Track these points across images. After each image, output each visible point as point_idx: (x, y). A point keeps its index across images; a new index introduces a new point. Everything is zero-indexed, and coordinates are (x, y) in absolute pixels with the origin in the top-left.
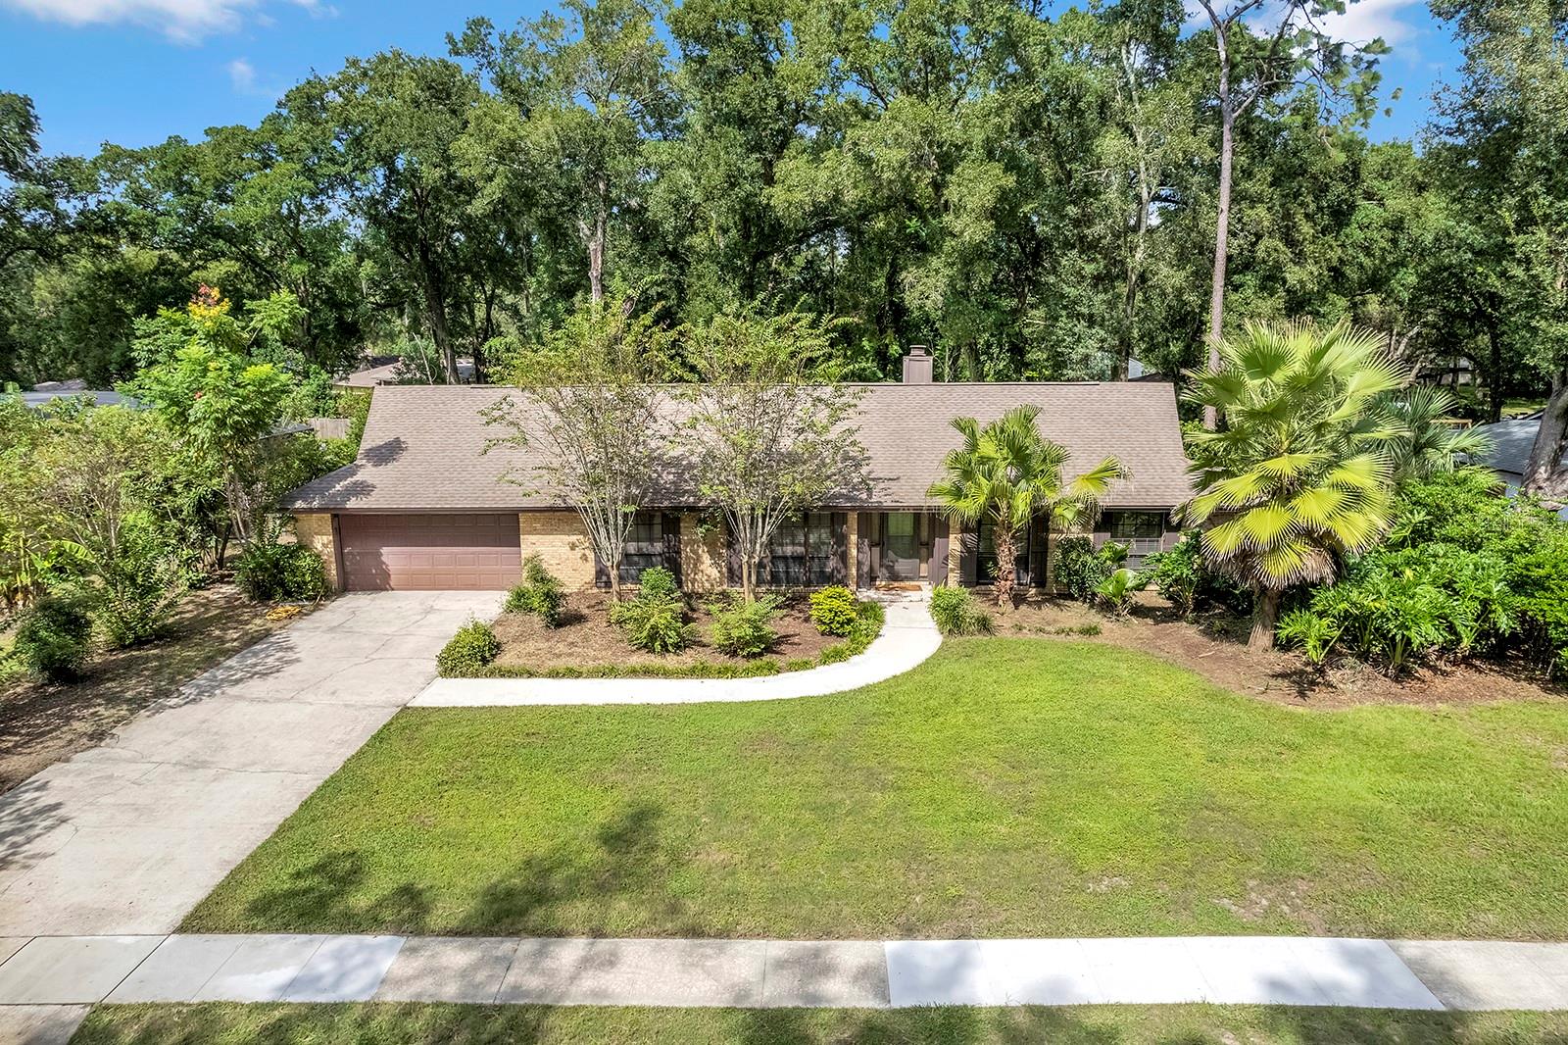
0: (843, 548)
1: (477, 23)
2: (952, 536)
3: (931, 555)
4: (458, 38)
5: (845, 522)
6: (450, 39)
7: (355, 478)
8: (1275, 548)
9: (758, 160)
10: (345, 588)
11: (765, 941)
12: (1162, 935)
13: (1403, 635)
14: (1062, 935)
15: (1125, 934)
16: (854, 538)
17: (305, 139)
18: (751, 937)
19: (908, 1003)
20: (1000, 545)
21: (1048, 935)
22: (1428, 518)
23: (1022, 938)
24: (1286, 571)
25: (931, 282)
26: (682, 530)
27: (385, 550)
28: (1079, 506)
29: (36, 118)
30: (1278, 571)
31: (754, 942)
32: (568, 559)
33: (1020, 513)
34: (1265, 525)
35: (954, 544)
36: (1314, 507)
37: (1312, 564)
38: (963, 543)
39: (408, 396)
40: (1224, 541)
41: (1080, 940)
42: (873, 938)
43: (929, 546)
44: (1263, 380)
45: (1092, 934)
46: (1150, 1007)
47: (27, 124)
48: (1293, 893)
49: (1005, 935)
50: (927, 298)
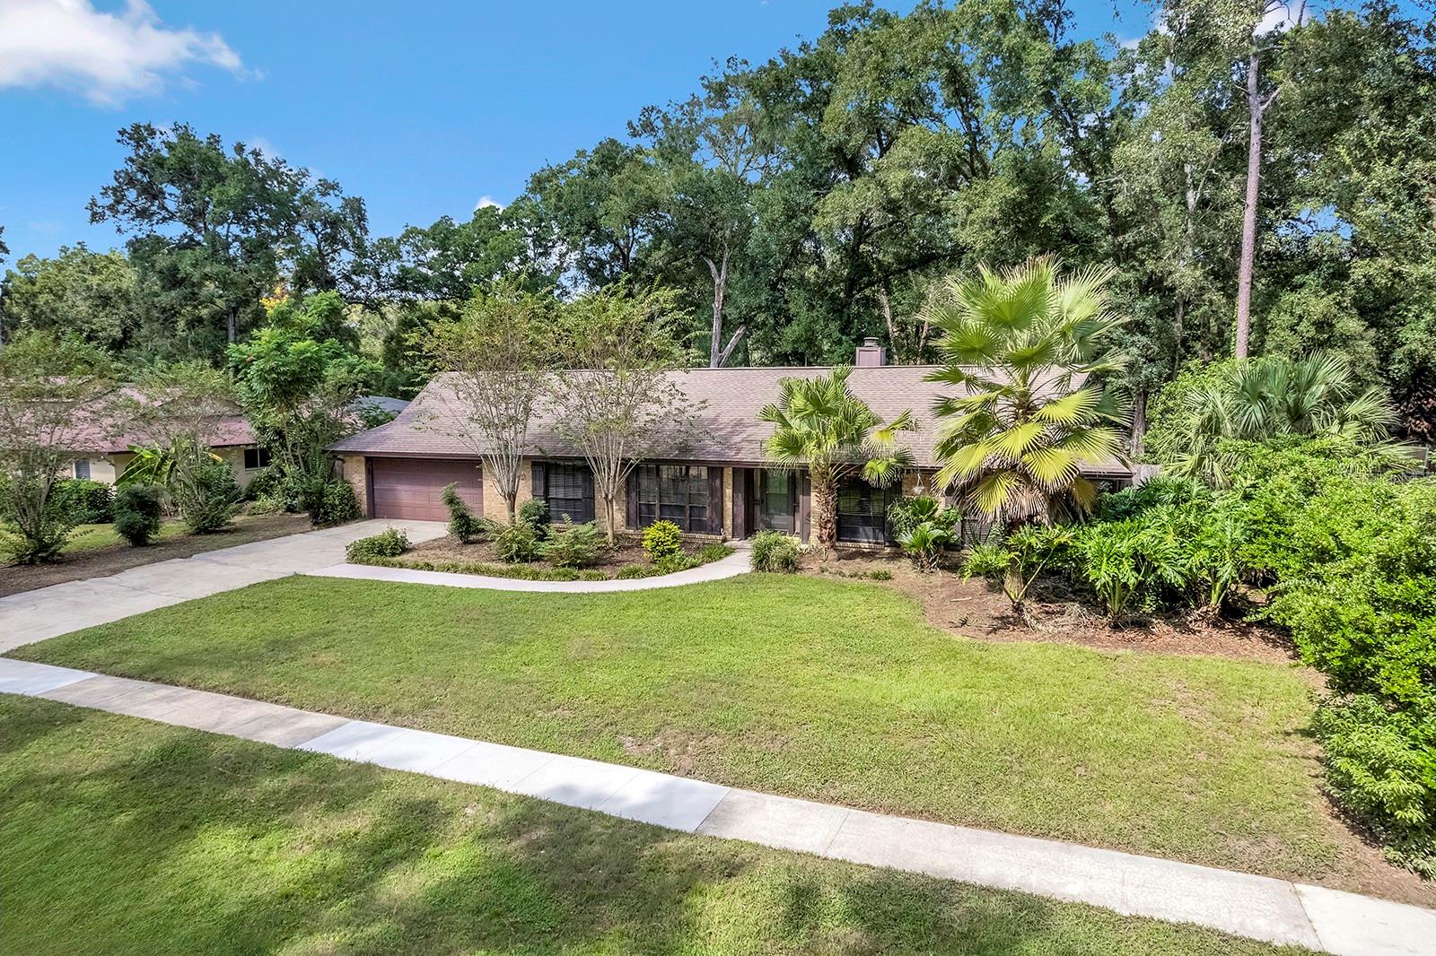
5: (719, 476)
10: (374, 516)
16: (728, 492)
24: (996, 507)
28: (892, 460)
30: (988, 506)
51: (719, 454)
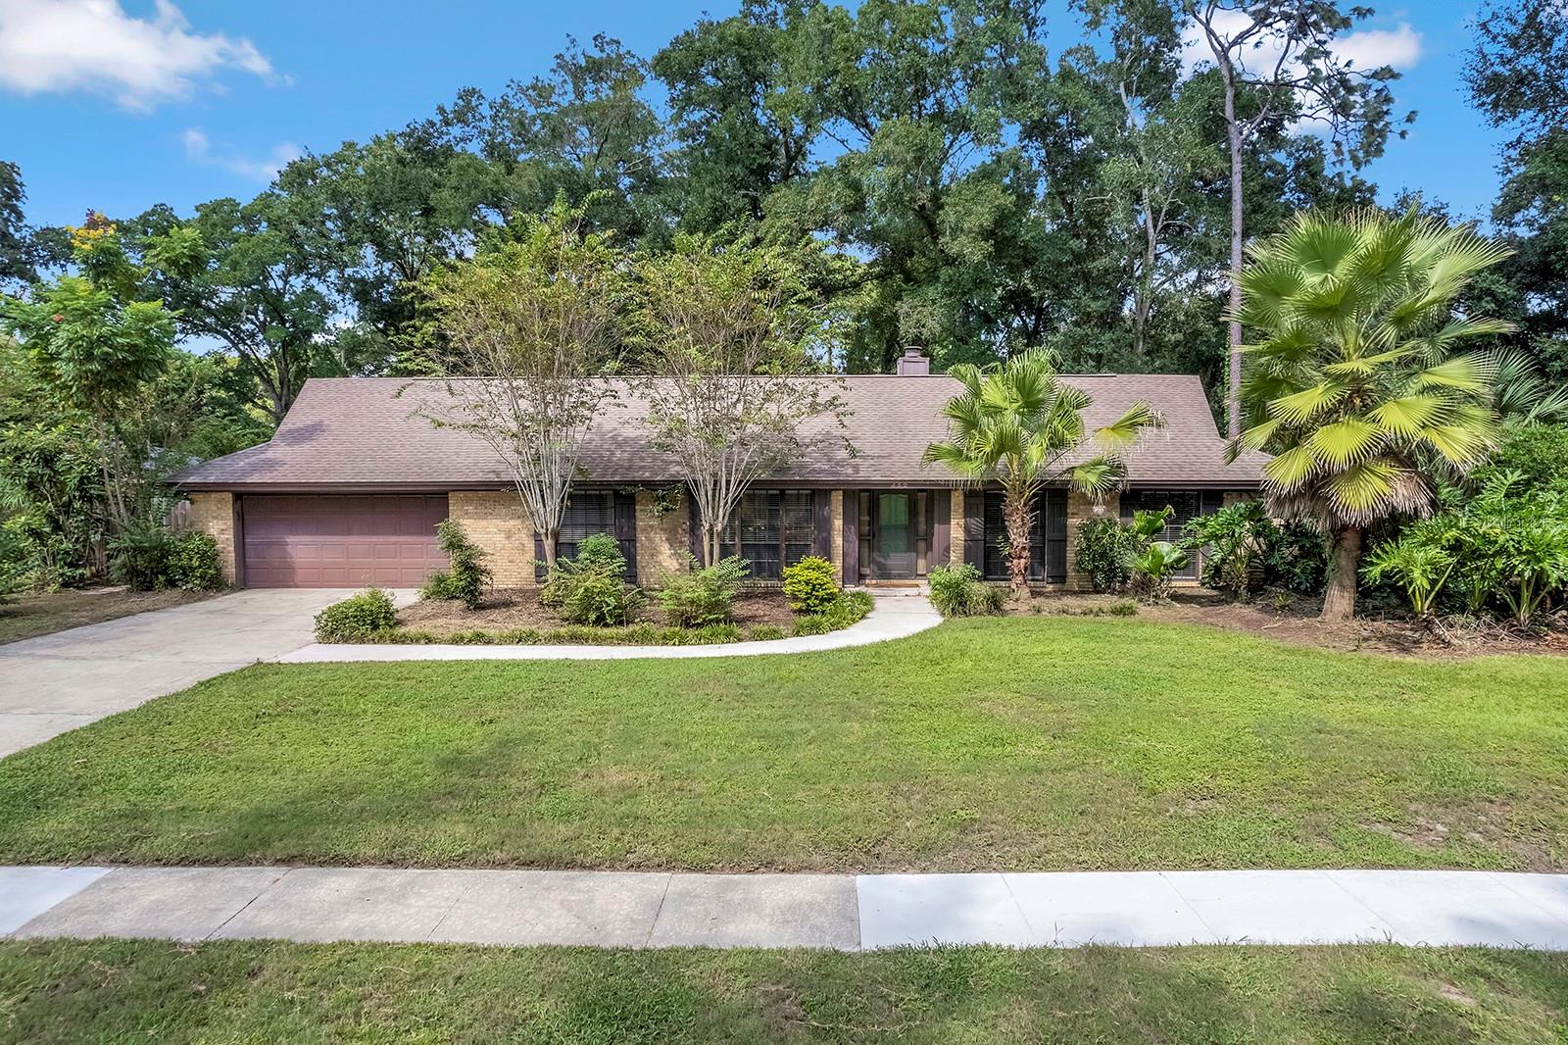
0: (824, 535)
1: (468, 94)
2: (953, 522)
3: (929, 547)
4: (449, 108)
5: (827, 502)
6: (441, 110)
7: (263, 456)
8: (1357, 467)
9: (744, 196)
10: (244, 583)
11: (668, 874)
12: (1291, 867)
13: (1533, 570)
14: (1135, 867)
15: (1232, 865)
16: (838, 523)
17: (293, 211)
18: (649, 869)
19: (889, 942)
20: (1011, 515)
21: (1112, 867)
22: (1526, 477)
23: (1072, 870)
24: (1370, 501)
25: (926, 311)
26: (638, 514)
27: (290, 539)
28: (1103, 468)
29: (21, 185)
30: (1359, 500)
31: (651, 874)
32: (503, 549)
33: (1034, 464)
34: (1339, 442)
35: (956, 530)
36: (1402, 417)
37: (1403, 493)
38: (967, 530)
39: (341, 386)
40: (1287, 473)
41: (1163, 873)
42: (838, 871)
43: (928, 538)
44: (1324, 275)
45: (1181, 866)
46: (1298, 951)
47: (14, 193)
48: (1483, 818)
49: (1045, 867)
50: (923, 326)
51: (833, 474)
